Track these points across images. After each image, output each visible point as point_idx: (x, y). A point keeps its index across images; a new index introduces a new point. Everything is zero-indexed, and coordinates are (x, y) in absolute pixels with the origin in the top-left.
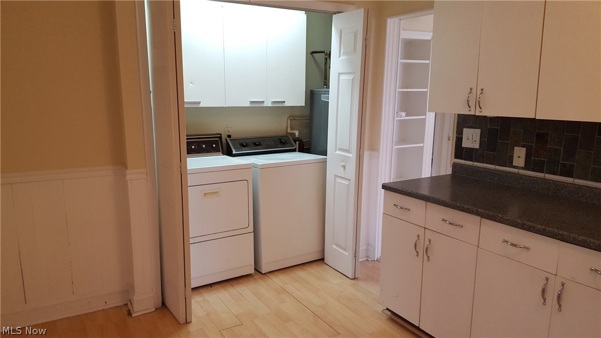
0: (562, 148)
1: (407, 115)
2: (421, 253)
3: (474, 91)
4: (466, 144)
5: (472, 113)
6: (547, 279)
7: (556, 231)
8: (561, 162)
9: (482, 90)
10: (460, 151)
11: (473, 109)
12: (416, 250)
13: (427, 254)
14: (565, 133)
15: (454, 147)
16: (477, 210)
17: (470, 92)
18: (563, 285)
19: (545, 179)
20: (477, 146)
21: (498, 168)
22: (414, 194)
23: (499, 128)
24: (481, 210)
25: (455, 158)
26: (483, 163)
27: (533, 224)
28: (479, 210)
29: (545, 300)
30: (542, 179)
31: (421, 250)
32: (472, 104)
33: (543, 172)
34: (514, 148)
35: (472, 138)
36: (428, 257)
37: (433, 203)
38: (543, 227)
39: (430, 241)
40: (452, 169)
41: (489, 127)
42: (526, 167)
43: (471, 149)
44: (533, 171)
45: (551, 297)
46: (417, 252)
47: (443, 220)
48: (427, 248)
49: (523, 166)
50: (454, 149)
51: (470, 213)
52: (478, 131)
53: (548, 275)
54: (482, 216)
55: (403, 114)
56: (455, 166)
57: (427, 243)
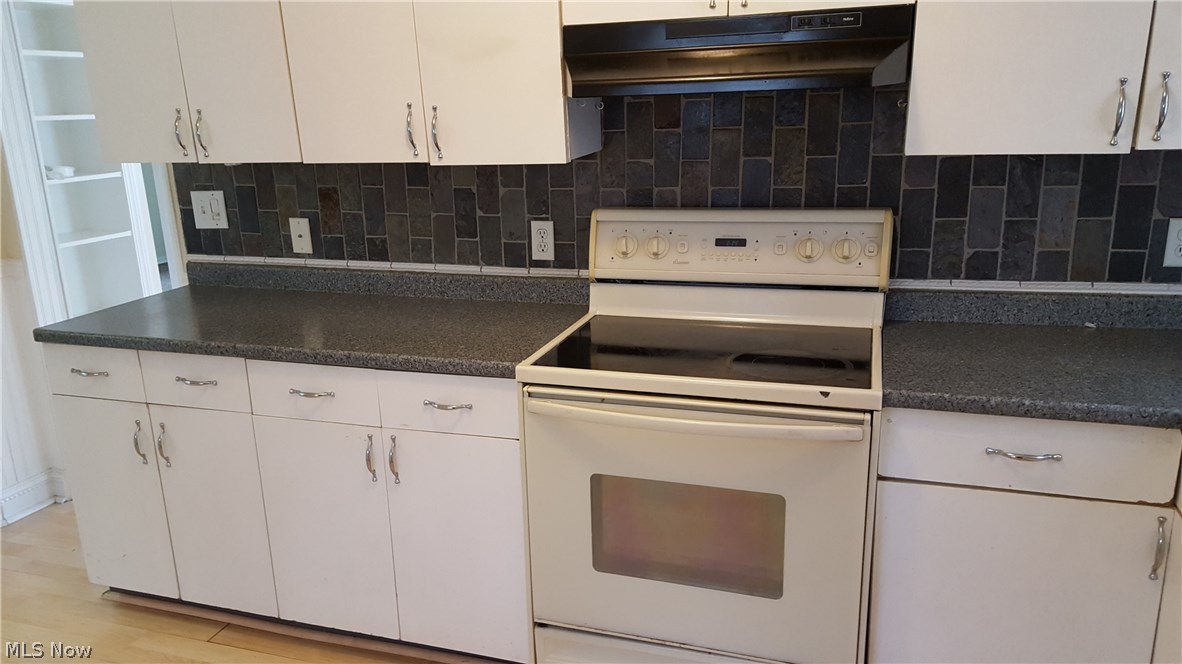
0: (363, 212)
1: (77, 172)
2: (151, 457)
3: (184, 115)
4: (202, 222)
5: (191, 159)
6: (370, 438)
7: (365, 354)
8: (366, 237)
9: (199, 112)
10: (196, 239)
11: (190, 150)
12: (139, 453)
13: (162, 455)
14: (363, 186)
15: (182, 232)
16: (234, 347)
17: (178, 119)
18: (394, 440)
19: (349, 270)
20: (223, 224)
21: (270, 261)
22: (109, 339)
23: (255, 185)
24: (241, 345)
25: (190, 251)
26: (242, 255)
27: (330, 351)
28: (237, 346)
29: (374, 472)
30: (344, 269)
31: (149, 449)
32: (187, 141)
33: (344, 259)
34: (288, 221)
35: (210, 209)
36: (167, 459)
37: (150, 350)
38: (346, 352)
39: (163, 427)
40: (189, 274)
41: (236, 184)
42: (316, 254)
43: (215, 231)
44: (327, 258)
45: (381, 464)
46: (144, 456)
47: (179, 379)
48: (160, 443)
49: (311, 252)
50: (182, 236)
51: (222, 354)
52: (219, 195)
53: (371, 431)
54: (246, 356)
55: (68, 171)
56: (191, 267)
57: (158, 430)
